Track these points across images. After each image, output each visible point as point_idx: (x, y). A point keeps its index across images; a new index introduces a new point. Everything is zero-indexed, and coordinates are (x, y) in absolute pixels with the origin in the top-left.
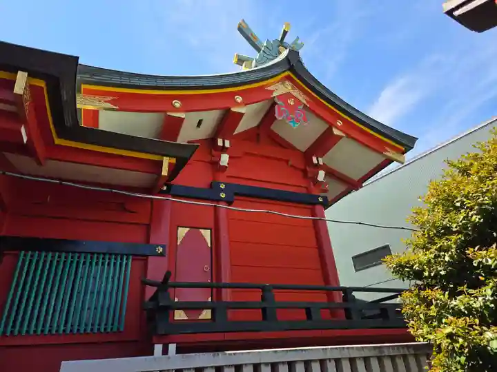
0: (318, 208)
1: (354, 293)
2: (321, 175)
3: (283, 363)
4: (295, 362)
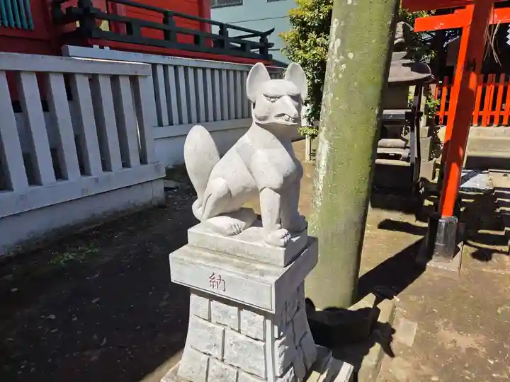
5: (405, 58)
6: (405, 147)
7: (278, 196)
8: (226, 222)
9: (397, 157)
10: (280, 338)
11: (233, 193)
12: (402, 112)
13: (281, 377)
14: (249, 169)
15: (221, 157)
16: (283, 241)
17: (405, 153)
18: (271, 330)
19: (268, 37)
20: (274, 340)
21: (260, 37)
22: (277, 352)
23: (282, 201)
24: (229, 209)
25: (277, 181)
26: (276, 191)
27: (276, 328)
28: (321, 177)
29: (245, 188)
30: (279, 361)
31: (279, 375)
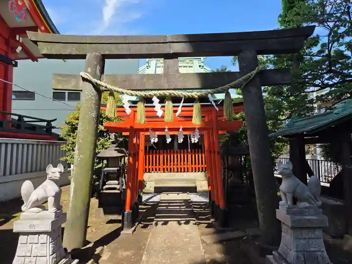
0: (10, 66)
1: (24, 118)
2: (19, 49)
3: (4, 143)
4: (8, 143)
5: (116, 147)
6: (119, 184)
7: (53, 198)
8: (36, 209)
9: (115, 189)
10: (52, 242)
11: (39, 199)
12: (116, 169)
13: (52, 255)
14: (45, 191)
15: (35, 189)
16: (54, 211)
17: (118, 187)
18: (49, 239)
19: (52, 123)
20: (50, 243)
21: (46, 123)
22: (50, 247)
23: (55, 200)
24: (37, 205)
25: (54, 194)
26: (53, 197)
27: (51, 239)
28: (71, 196)
29: (43, 197)
30: (51, 249)
31: (51, 254)
